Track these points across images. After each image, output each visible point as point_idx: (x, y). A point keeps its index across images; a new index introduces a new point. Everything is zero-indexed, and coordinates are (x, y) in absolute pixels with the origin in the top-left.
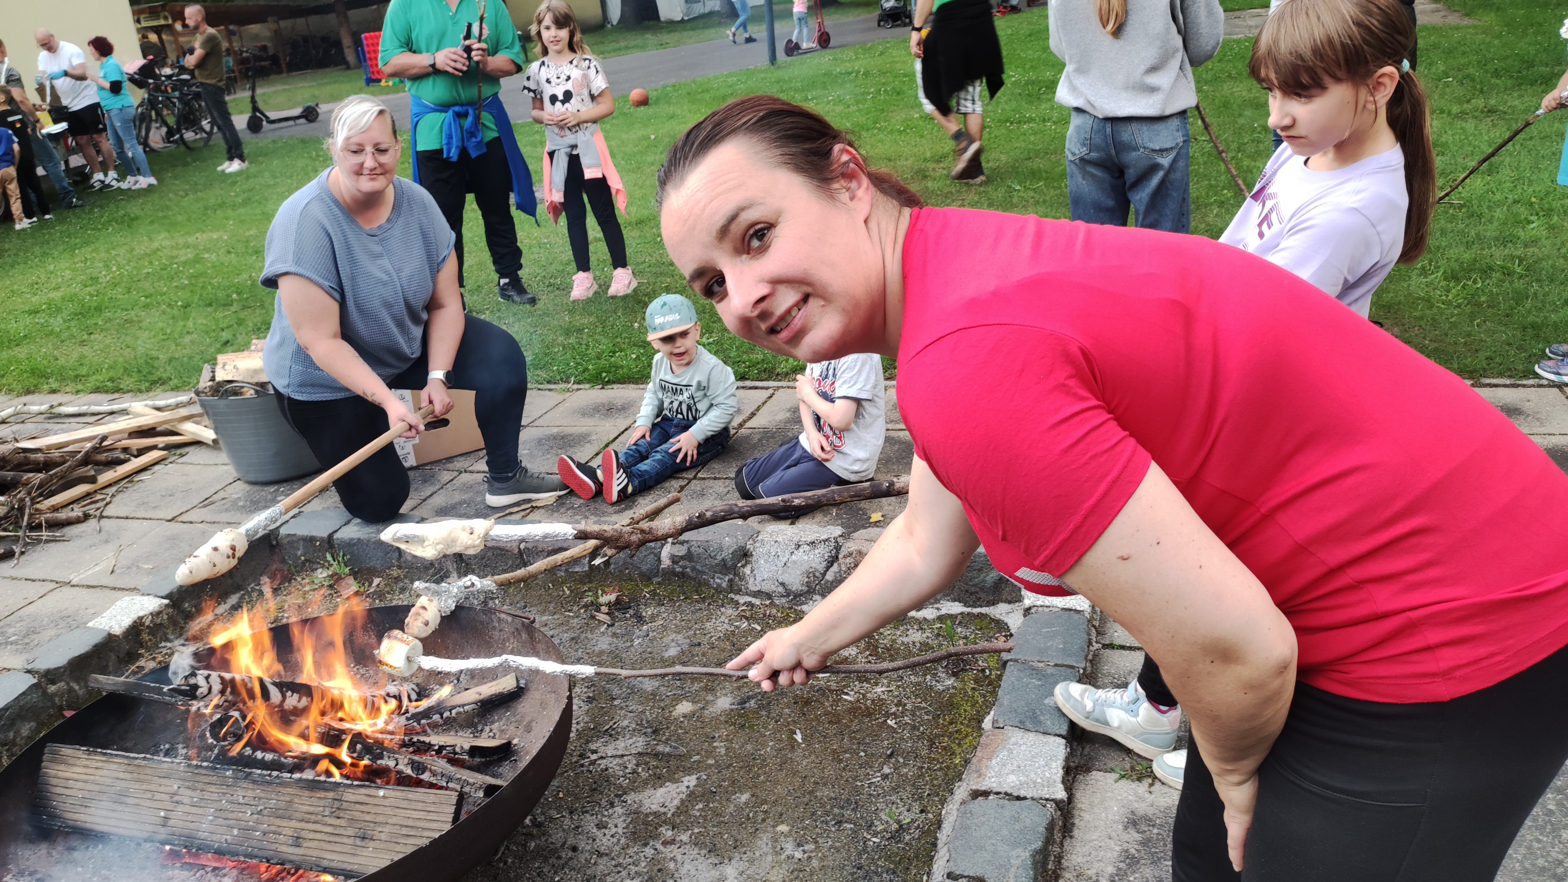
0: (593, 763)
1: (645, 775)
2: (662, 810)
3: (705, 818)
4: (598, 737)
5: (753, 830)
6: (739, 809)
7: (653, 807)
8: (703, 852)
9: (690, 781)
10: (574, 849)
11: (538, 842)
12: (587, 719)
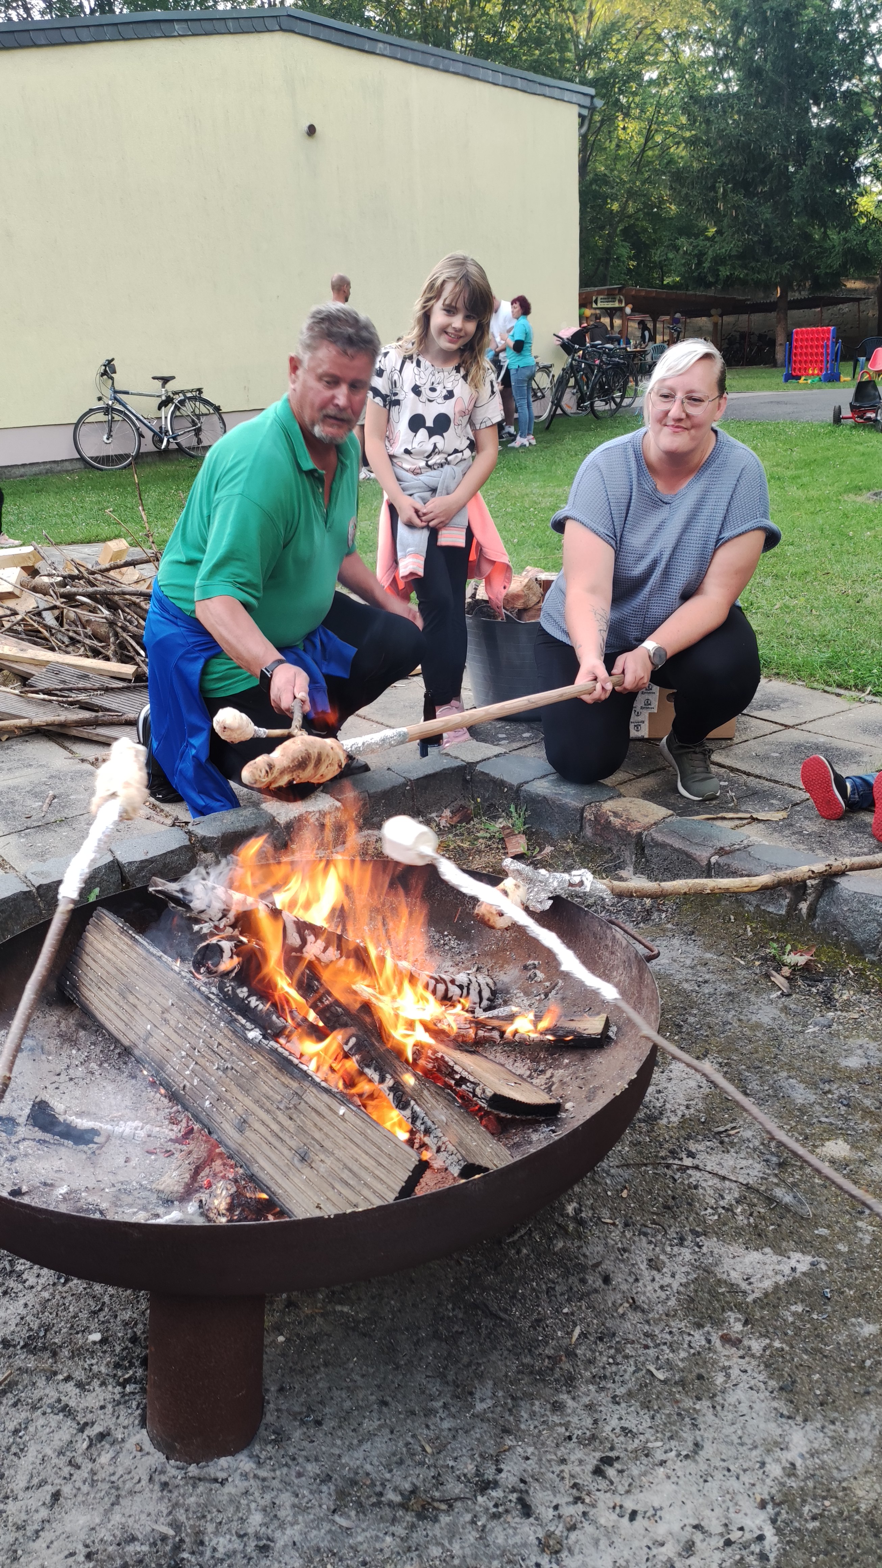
0: (683, 1169)
1: (741, 1220)
2: (744, 1286)
3: (798, 1330)
4: (705, 1136)
5: (862, 1389)
6: (855, 1344)
7: (733, 1274)
8: (772, 1383)
9: (801, 1262)
10: (607, 1280)
11: (569, 1244)
12: (701, 1106)
